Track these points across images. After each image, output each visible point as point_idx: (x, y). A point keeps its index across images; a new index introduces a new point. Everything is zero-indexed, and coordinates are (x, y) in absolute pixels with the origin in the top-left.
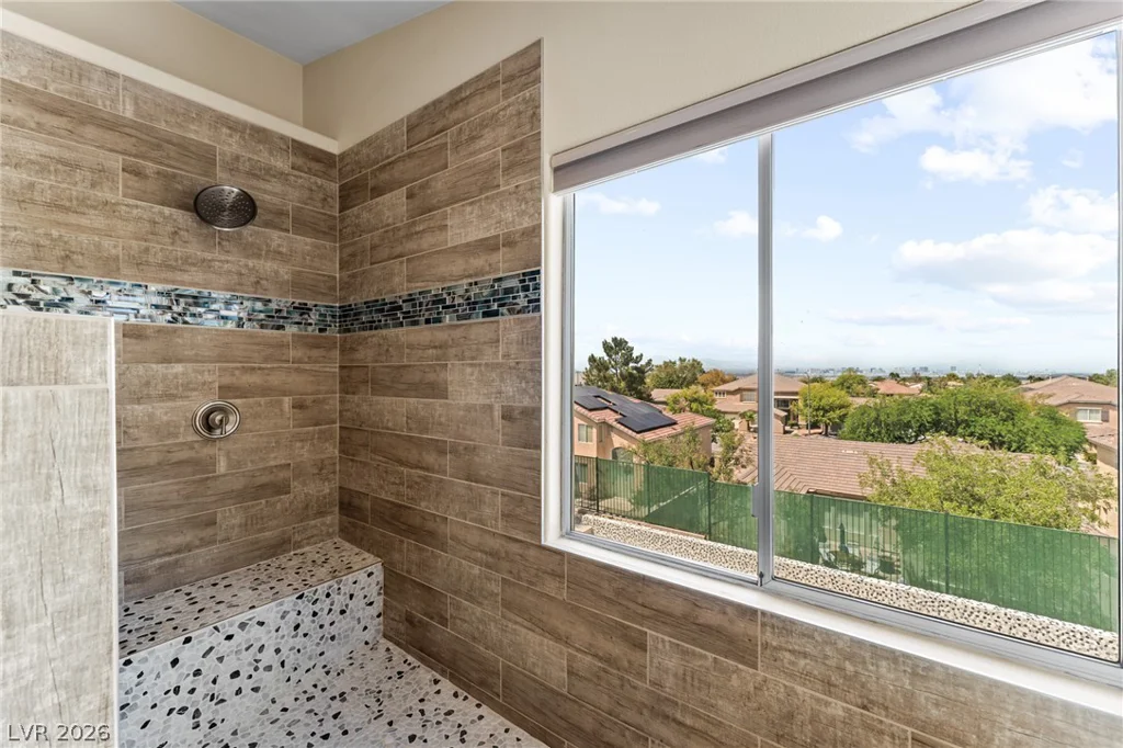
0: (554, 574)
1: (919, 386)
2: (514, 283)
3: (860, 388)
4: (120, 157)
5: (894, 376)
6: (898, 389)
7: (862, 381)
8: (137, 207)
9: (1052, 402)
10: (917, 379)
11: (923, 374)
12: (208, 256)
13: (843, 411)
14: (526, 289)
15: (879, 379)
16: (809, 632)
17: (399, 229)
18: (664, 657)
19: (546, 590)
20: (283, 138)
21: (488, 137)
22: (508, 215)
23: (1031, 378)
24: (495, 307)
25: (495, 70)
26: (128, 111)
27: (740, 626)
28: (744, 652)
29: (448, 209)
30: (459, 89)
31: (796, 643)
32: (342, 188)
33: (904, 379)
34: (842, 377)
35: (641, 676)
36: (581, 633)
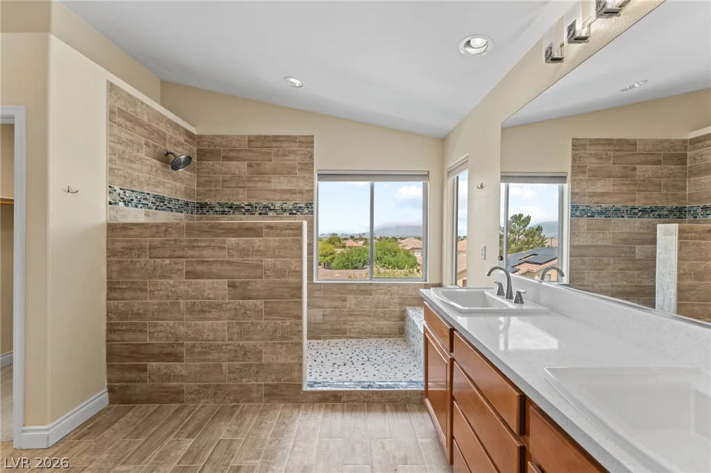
0: (318, 290)
1: (362, 242)
2: (303, 205)
3: (338, 244)
4: (144, 138)
5: (352, 237)
6: (354, 244)
7: (339, 240)
8: (148, 160)
9: (407, 248)
10: (361, 239)
11: (364, 237)
12: (164, 180)
13: (332, 256)
14: (308, 208)
15: (346, 239)
16: (382, 285)
17: (243, 177)
18: (352, 301)
19: (315, 295)
20: (183, 128)
21: (292, 157)
22: (301, 184)
23: (400, 238)
24: (295, 212)
25: (295, 137)
26: (145, 119)
27: (369, 287)
28: (368, 292)
29: (272, 176)
30: (278, 136)
31: (380, 287)
32: (198, 150)
33: (356, 239)
34: (330, 238)
35: (345, 308)
36: (327, 303)
